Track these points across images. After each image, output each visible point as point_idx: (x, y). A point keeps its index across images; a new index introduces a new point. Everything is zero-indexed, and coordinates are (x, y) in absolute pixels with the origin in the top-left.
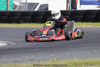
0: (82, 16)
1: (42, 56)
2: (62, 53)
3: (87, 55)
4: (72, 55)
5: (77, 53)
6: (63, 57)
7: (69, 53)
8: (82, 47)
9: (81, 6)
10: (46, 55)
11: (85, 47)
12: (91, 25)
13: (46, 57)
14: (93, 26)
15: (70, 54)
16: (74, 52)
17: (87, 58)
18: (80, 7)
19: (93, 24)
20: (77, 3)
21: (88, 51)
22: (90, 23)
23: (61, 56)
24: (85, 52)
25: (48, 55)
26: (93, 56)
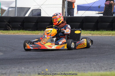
0: (80, 23)
1: (33, 68)
2: (56, 65)
3: (85, 68)
4: (68, 67)
5: (73, 65)
6: (57, 69)
7: (64, 65)
8: (79, 59)
9: (79, 12)
10: (38, 66)
11: (83, 59)
12: (90, 33)
13: (38, 69)
14: (93, 34)
15: (65, 67)
16: (70, 65)
17: (84, 71)
18: (78, 14)
19: (92, 32)
20: (74, 9)
21: (86, 63)
22: (89, 32)
23: (55, 68)
24: (82, 64)
25: (39, 68)
26: (92, 68)
